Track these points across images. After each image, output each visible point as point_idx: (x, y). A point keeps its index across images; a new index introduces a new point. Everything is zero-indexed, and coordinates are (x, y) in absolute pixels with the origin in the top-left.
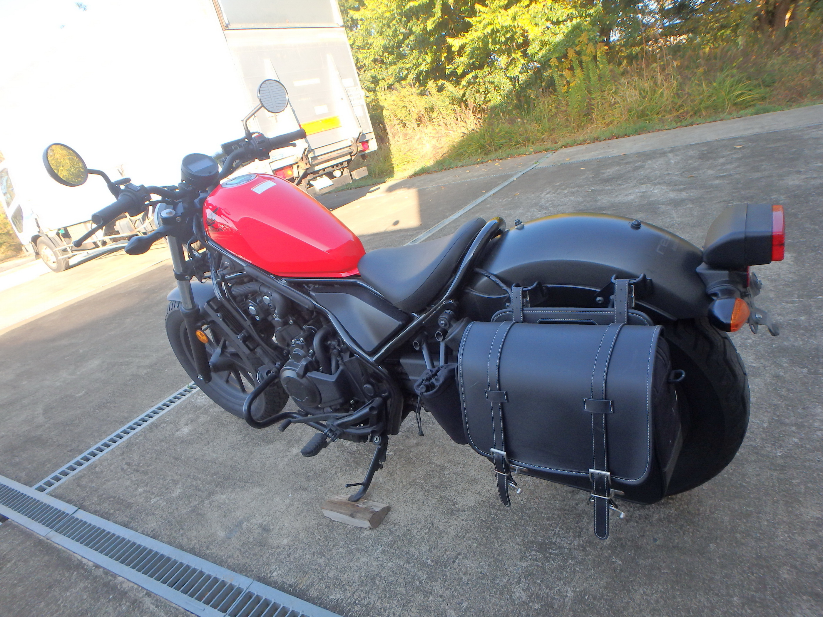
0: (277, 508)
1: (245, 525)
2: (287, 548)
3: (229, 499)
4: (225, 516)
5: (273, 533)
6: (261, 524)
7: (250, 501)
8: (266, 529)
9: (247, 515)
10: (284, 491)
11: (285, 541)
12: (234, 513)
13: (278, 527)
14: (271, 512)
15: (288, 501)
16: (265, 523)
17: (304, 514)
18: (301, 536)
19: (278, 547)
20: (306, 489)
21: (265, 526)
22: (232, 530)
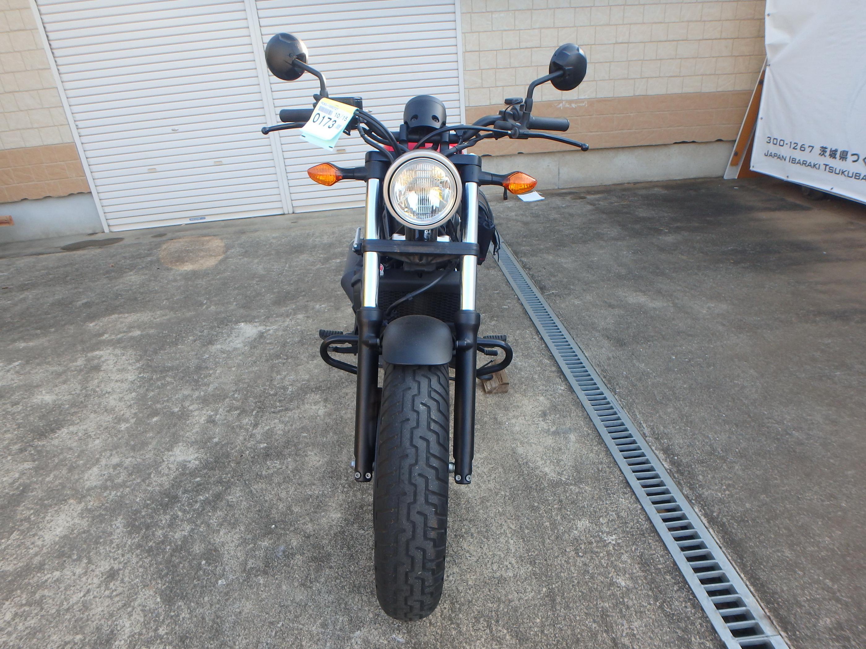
0: (524, 422)
1: (553, 429)
2: (544, 395)
3: (545, 462)
4: (560, 449)
5: (542, 409)
6: (544, 420)
7: (533, 445)
8: (544, 415)
9: (545, 435)
10: (507, 430)
11: (541, 398)
12: (552, 445)
13: (537, 409)
14: (530, 423)
15: (513, 421)
16: (541, 419)
17: (515, 404)
18: (532, 394)
19: (548, 399)
20: (495, 418)
21: (542, 417)
22: (563, 433)
